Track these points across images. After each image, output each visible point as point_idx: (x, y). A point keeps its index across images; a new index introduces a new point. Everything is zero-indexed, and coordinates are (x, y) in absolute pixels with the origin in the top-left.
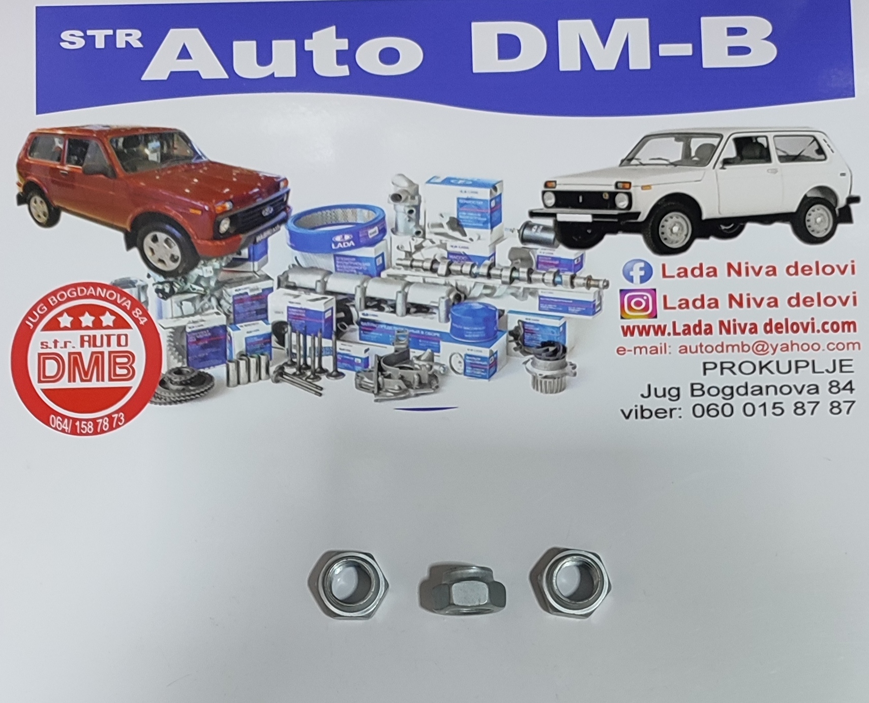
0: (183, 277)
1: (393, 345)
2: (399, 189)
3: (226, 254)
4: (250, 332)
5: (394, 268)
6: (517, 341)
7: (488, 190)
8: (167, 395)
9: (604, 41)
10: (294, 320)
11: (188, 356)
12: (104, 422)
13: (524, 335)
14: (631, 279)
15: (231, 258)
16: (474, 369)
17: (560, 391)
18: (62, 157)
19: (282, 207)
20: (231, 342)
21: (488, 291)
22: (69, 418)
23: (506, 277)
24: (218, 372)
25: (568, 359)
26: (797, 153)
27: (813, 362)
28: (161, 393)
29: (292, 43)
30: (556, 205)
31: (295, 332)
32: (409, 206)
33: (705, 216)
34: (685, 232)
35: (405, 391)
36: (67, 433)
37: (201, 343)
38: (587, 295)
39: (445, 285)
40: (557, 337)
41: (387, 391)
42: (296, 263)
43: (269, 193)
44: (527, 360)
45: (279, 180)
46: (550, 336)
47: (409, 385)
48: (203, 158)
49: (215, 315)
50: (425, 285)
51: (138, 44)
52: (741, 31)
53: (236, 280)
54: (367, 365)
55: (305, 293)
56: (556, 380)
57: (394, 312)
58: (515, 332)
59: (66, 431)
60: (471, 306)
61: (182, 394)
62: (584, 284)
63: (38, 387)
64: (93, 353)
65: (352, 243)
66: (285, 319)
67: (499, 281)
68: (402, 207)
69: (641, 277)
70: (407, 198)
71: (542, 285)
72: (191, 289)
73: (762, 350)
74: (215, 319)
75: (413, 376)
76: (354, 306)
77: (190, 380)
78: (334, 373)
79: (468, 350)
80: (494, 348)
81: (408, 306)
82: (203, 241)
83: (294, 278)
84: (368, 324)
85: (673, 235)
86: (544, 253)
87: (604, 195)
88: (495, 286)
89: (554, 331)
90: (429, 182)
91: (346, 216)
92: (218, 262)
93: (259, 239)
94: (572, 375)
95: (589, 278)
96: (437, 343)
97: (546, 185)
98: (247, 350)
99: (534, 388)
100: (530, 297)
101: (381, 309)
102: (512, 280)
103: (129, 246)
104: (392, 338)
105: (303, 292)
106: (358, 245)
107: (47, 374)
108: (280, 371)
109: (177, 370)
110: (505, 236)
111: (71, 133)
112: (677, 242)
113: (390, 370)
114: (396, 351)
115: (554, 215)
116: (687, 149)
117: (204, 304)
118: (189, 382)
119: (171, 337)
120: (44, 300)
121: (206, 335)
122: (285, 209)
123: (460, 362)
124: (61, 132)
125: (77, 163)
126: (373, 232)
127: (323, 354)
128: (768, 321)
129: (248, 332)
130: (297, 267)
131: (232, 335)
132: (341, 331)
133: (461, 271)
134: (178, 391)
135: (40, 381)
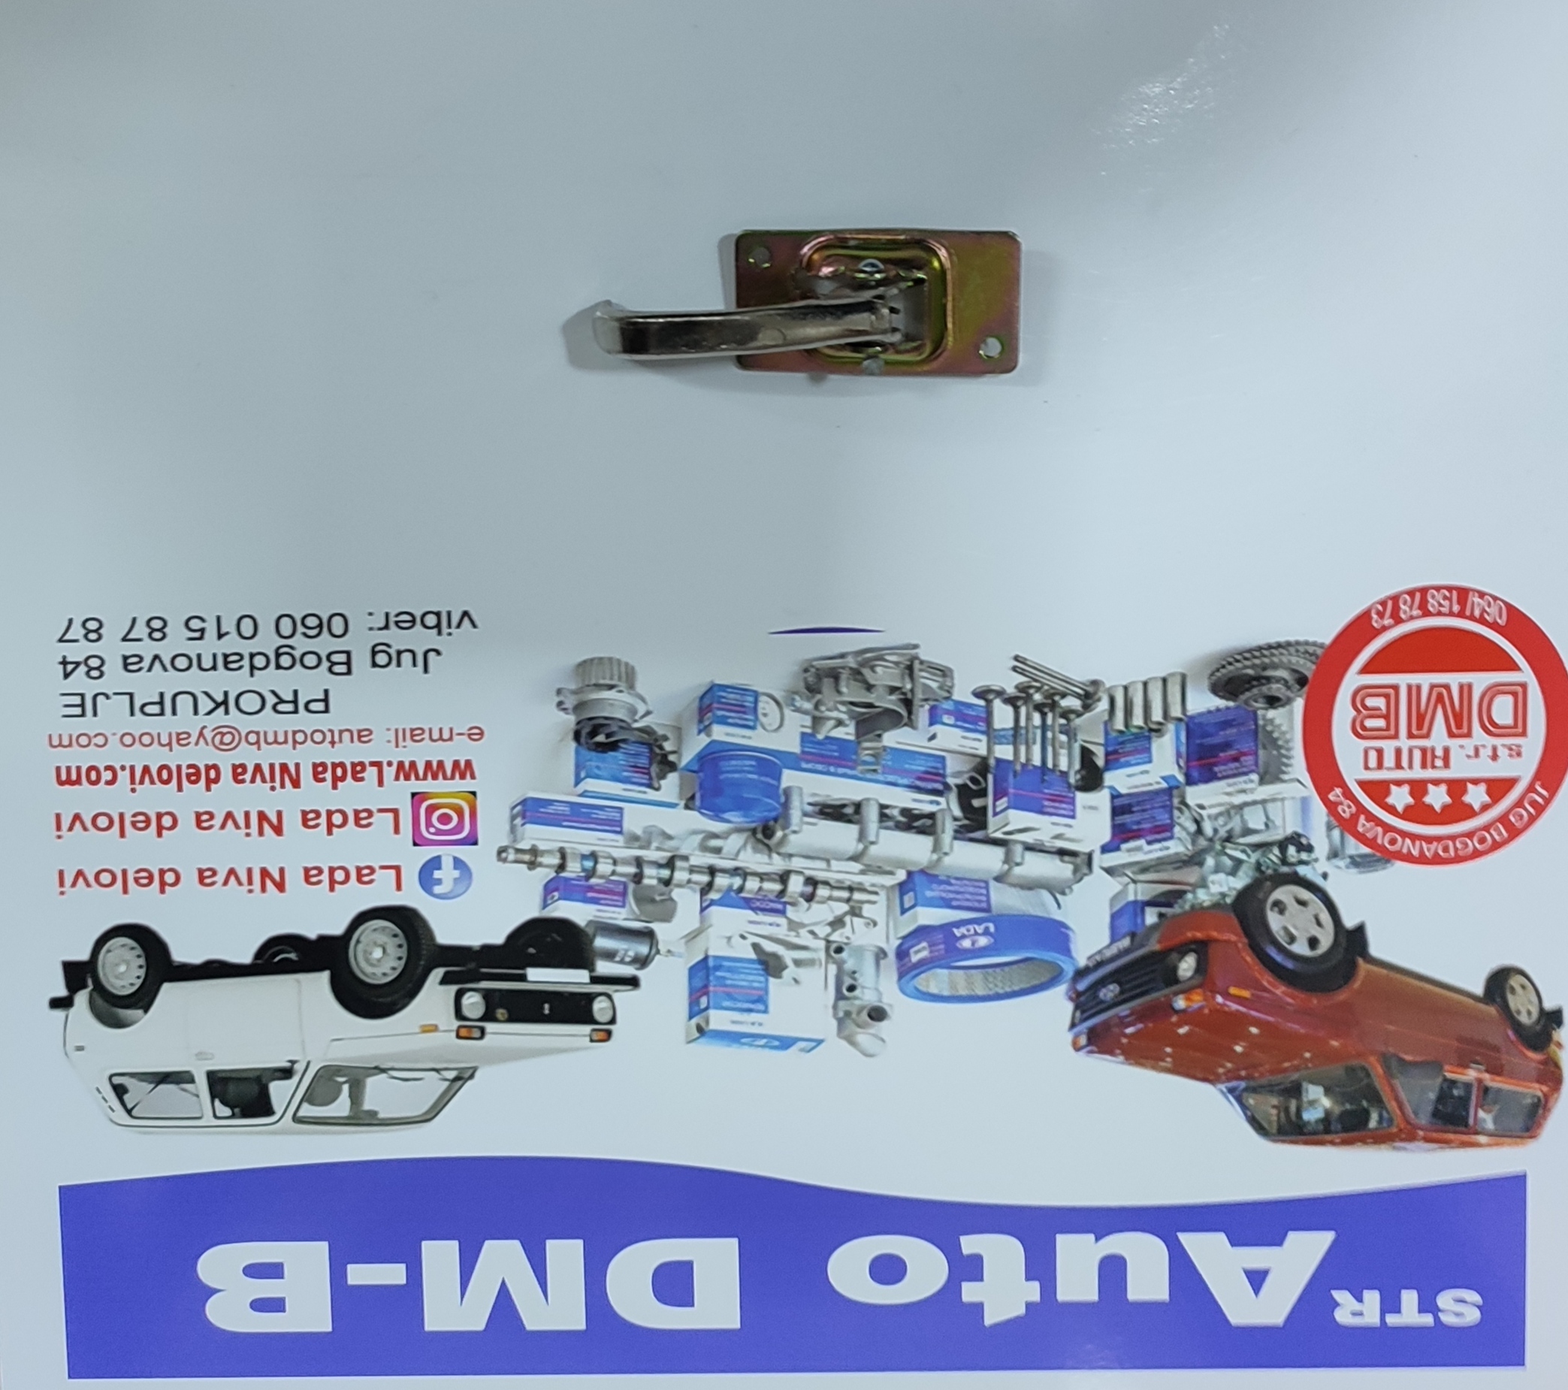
0: (1262, 872)
1: (885, 748)
2: (872, 1031)
3: (1185, 913)
4: (1142, 773)
5: (883, 886)
6: (663, 752)
7: (713, 1026)
8: (1294, 659)
9: (504, 1292)
10: (1064, 794)
11: (1256, 732)
12: (1408, 609)
13: (651, 764)
14: (458, 863)
15: (1176, 906)
16: (739, 703)
17: (585, 662)
18: (1481, 1094)
19: (1082, 999)
20: (1179, 755)
21: (714, 843)
22: (1472, 618)
23: (682, 869)
24: (1203, 701)
25: (571, 719)
26: (161, 1087)
27: (132, 714)
28: (1305, 664)
29: (1063, 1294)
30: (590, 998)
31: (1061, 772)
32: (856, 998)
33: (325, 976)
34: (360, 947)
35: (864, 663)
36: (1474, 590)
37: (1232, 752)
38: (535, 835)
39: (791, 856)
40: (590, 760)
41: (897, 663)
42: (1058, 896)
43: (1106, 1025)
44: (645, 719)
45: (1089, 1048)
46: (604, 761)
47: (856, 673)
48: (1225, 1090)
49: (1205, 803)
50: (828, 857)
51: (1342, 1296)
52: (261, 1305)
53: (1169, 867)
54: (933, 709)
55: (1043, 845)
56: (593, 681)
57: (883, 807)
58: (668, 769)
59: (1476, 594)
60: (745, 816)
61: (1266, 660)
62: (542, 856)
63: (1526, 674)
64: (1427, 736)
65: (957, 932)
66: (1081, 798)
67: (694, 861)
68: (867, 996)
69: (439, 868)
70: (859, 1012)
71: (617, 853)
72: (1249, 852)
73: (223, 734)
74: (1208, 796)
75: (850, 691)
76: (956, 819)
77: (1253, 687)
78: (991, 697)
79: (750, 738)
80: (703, 740)
81: (857, 817)
82: (1225, 938)
83: (1062, 870)
84: (930, 786)
85: (382, 943)
86: (614, 912)
87: (506, 1016)
88: (700, 854)
89: (596, 771)
90: (820, 1042)
91: (970, 983)
92: (1199, 901)
93: (1126, 942)
94: (564, 691)
95: (532, 865)
96: (807, 749)
97: (609, 1033)
98: (1149, 738)
99: (633, 668)
100: (639, 832)
101: (905, 812)
102: (670, 864)
103: (1360, 930)
104: (887, 760)
105: (1047, 844)
106: (947, 928)
107: (1510, 699)
108: (1089, 701)
109: (1277, 704)
110: (683, 941)
111: (1465, 1138)
112: (375, 930)
113: (890, 701)
114: (879, 736)
115: (596, 980)
116: (356, 1097)
117: (1225, 824)
118: (1255, 683)
119: (1287, 765)
120: (1514, 833)
121: (1222, 768)
122: (1079, 994)
123: (765, 715)
124: (1482, 1139)
125: (1453, 1083)
126: (919, 953)
127: (1011, 732)
128: (213, 786)
129: (1147, 772)
130: (1057, 889)
131: (1176, 767)
132: (980, 774)
133: (762, 880)
134: (1275, 667)
135: (1524, 686)
